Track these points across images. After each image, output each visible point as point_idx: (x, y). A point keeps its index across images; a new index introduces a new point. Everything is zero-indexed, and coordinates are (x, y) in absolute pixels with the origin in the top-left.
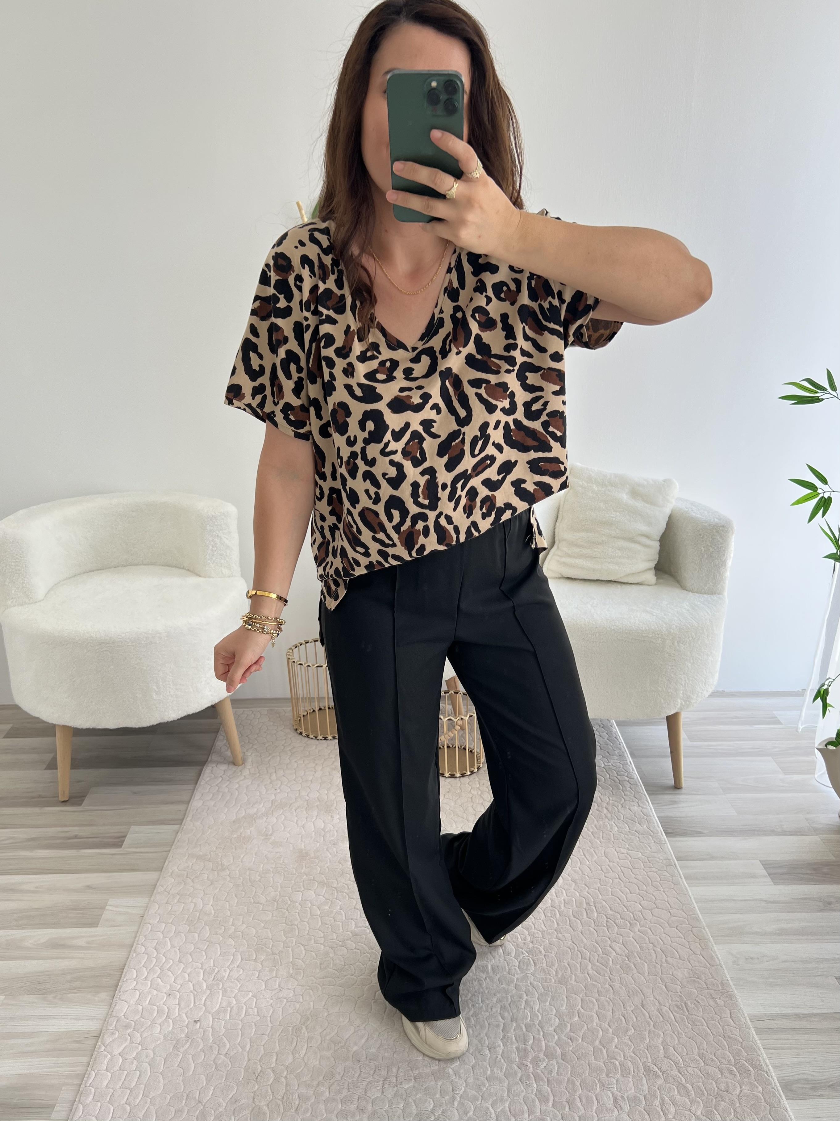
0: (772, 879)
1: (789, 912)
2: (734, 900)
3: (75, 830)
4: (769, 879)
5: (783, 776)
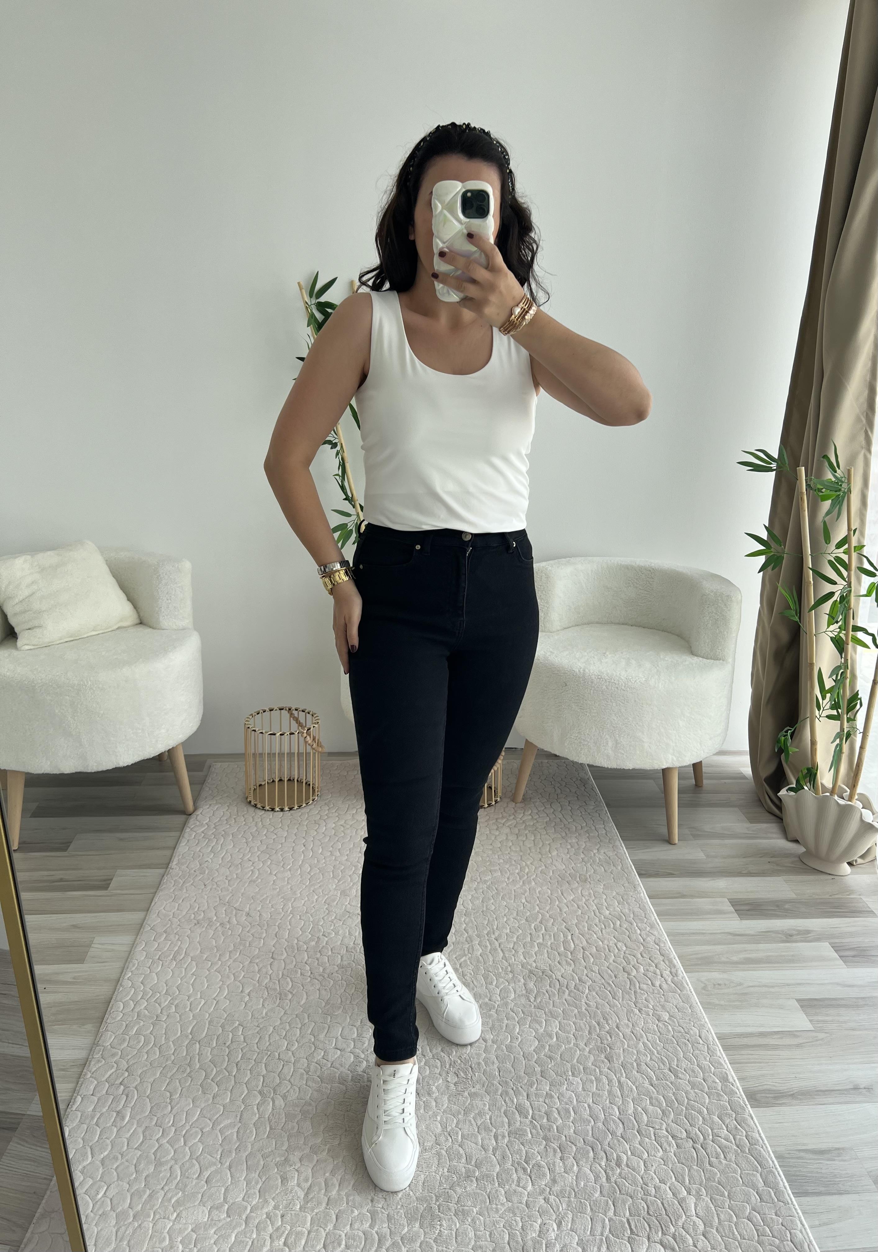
0: (738, 915)
1: (754, 943)
2: (704, 933)
3: (61, 874)
4: (736, 915)
5: (749, 825)
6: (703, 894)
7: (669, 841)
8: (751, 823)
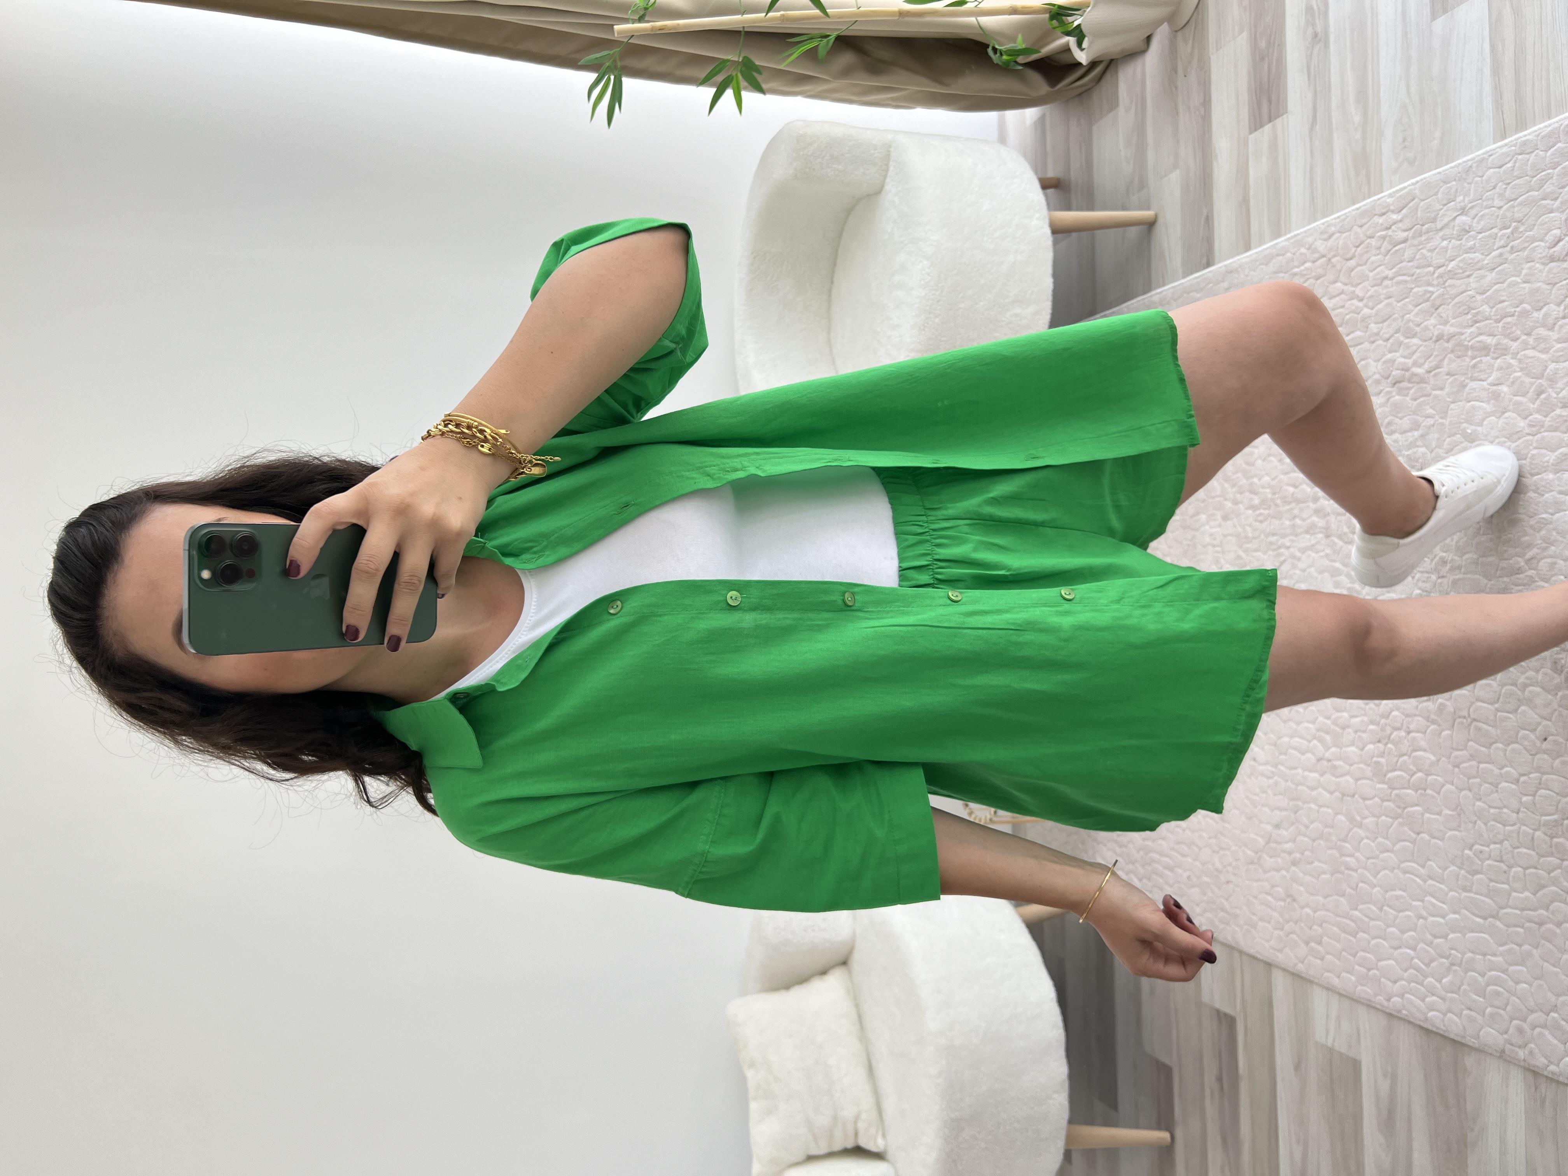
0: (1278, 116)
1: (1330, 90)
2: (1311, 168)
3: (1210, 1079)
4: (1278, 121)
5: (1121, 110)
6: (1242, 171)
7: (1150, 225)
8: (1117, 105)
